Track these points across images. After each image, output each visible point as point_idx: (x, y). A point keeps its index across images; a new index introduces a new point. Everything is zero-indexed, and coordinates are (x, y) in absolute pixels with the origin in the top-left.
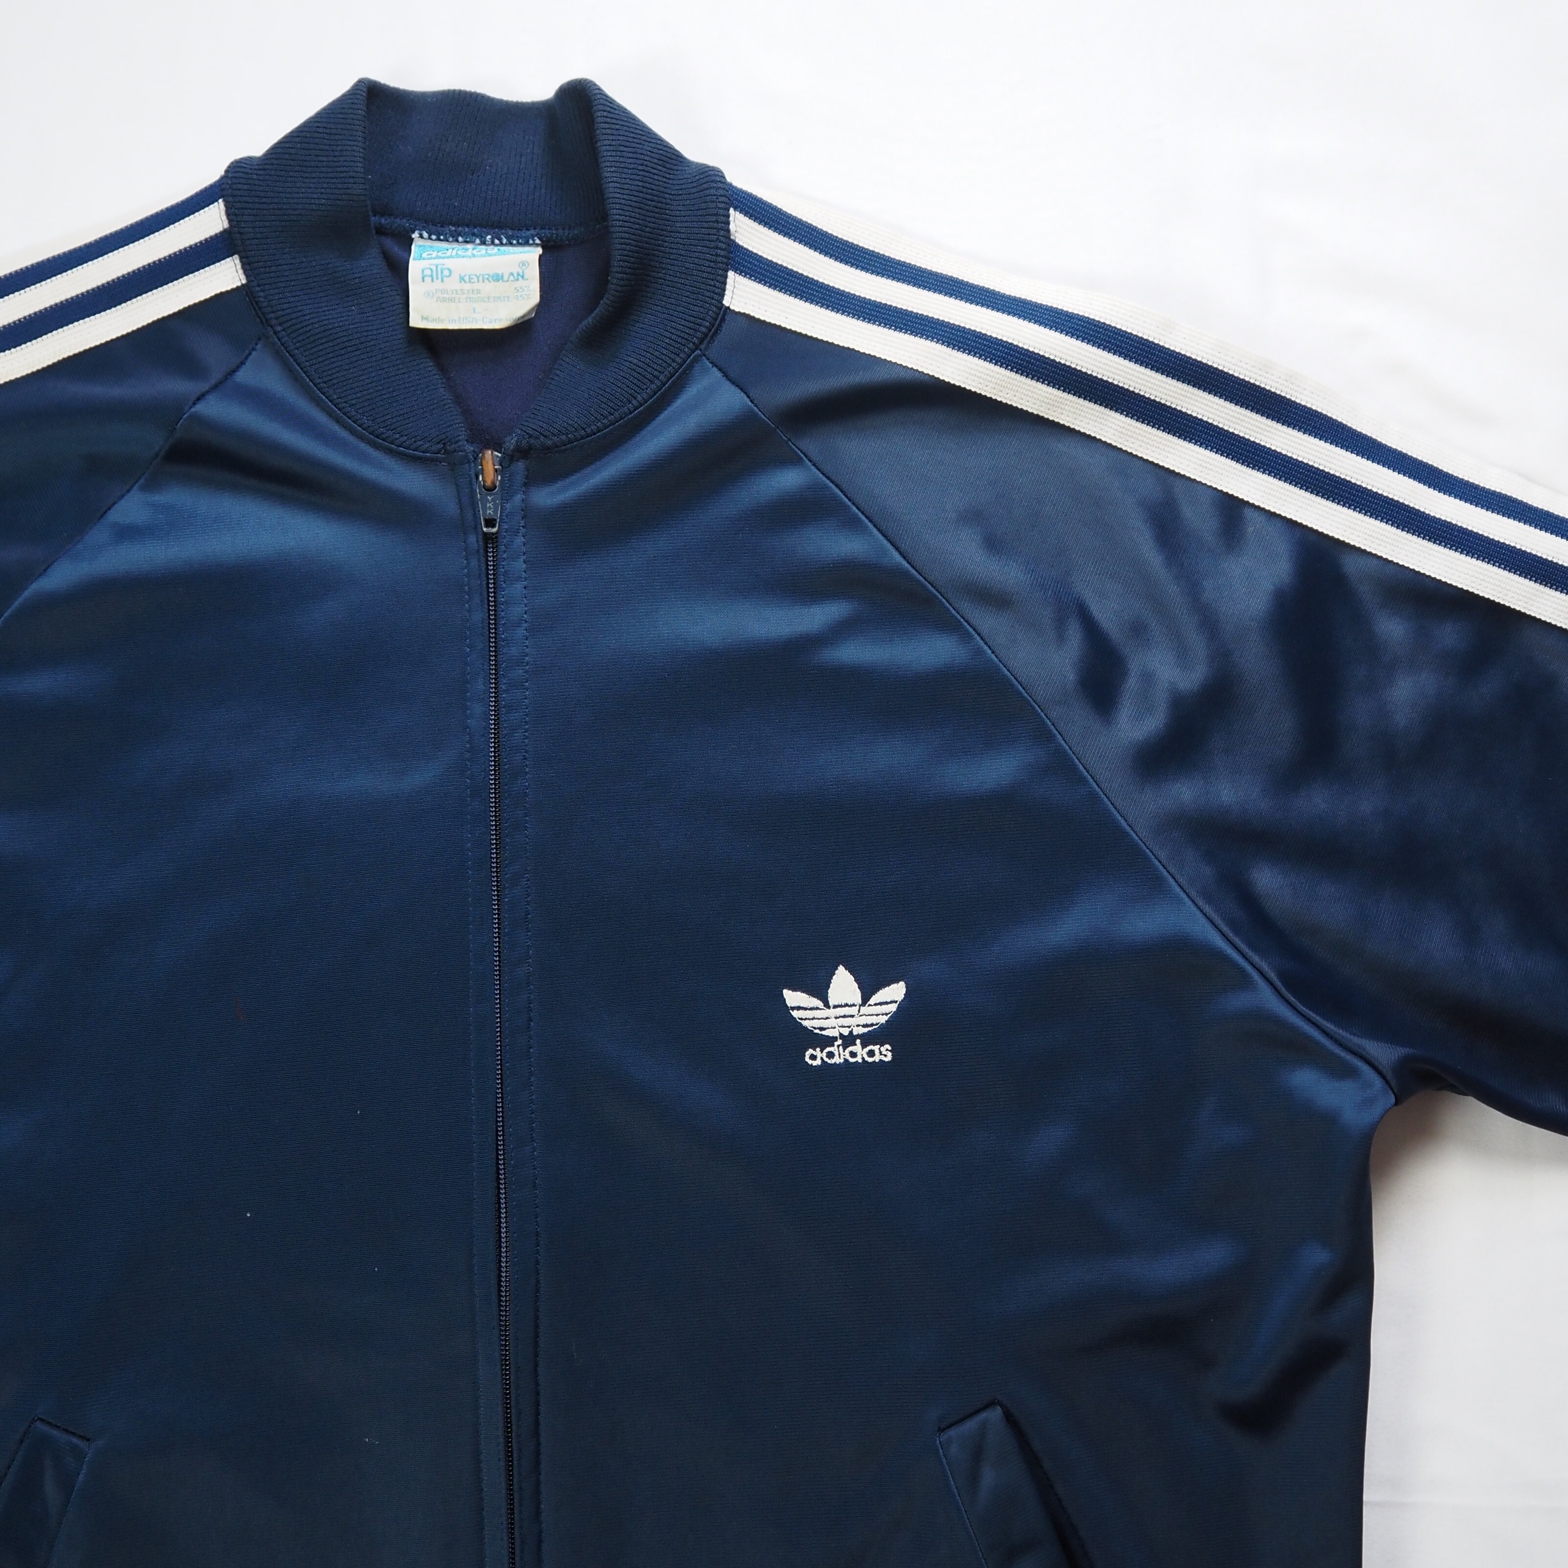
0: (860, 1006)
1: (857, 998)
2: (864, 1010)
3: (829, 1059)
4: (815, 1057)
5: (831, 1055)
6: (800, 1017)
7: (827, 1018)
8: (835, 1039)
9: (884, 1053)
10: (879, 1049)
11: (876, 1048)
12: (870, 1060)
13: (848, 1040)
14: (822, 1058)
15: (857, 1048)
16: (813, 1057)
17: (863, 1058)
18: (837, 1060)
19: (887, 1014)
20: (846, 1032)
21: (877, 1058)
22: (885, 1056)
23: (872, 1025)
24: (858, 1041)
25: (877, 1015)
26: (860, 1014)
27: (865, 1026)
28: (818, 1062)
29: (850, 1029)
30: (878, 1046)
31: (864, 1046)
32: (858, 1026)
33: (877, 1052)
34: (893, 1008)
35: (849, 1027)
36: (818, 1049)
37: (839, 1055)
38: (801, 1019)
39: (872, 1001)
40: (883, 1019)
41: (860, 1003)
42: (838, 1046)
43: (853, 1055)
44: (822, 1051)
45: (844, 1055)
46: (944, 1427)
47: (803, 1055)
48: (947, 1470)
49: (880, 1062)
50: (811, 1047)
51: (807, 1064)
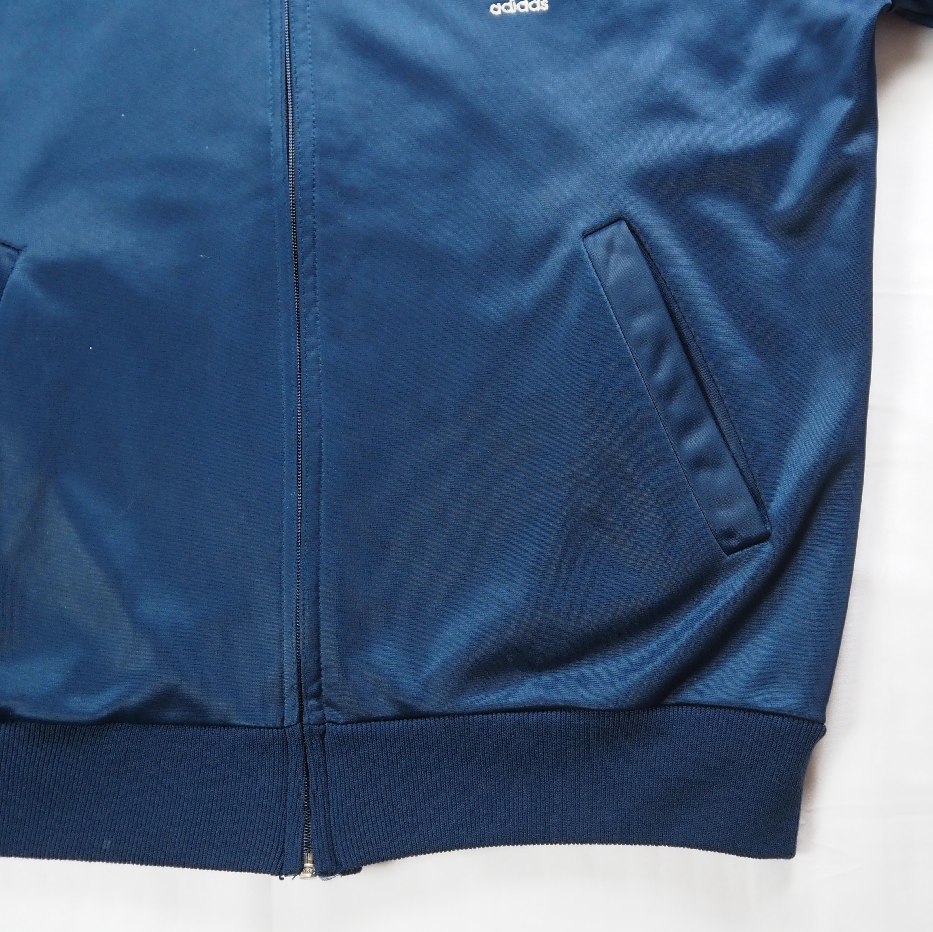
3: (507, 10)
5: (507, 8)
9: (543, 5)
10: (540, 3)
11: (538, 2)
12: (534, 10)
14: (502, 11)
15: (525, 2)
16: (496, 10)
17: (529, 9)
18: (512, 11)
21: (538, 9)
22: (544, 7)
28: (498, 13)
31: (529, 1)
33: (538, 5)
36: (499, 4)
37: (513, 7)
42: (512, 2)
43: (522, 7)
44: (501, 5)
45: (517, 7)
46: (586, 234)
47: (489, 8)
48: (589, 260)
49: (541, 11)
50: (495, 3)
51: (491, 14)
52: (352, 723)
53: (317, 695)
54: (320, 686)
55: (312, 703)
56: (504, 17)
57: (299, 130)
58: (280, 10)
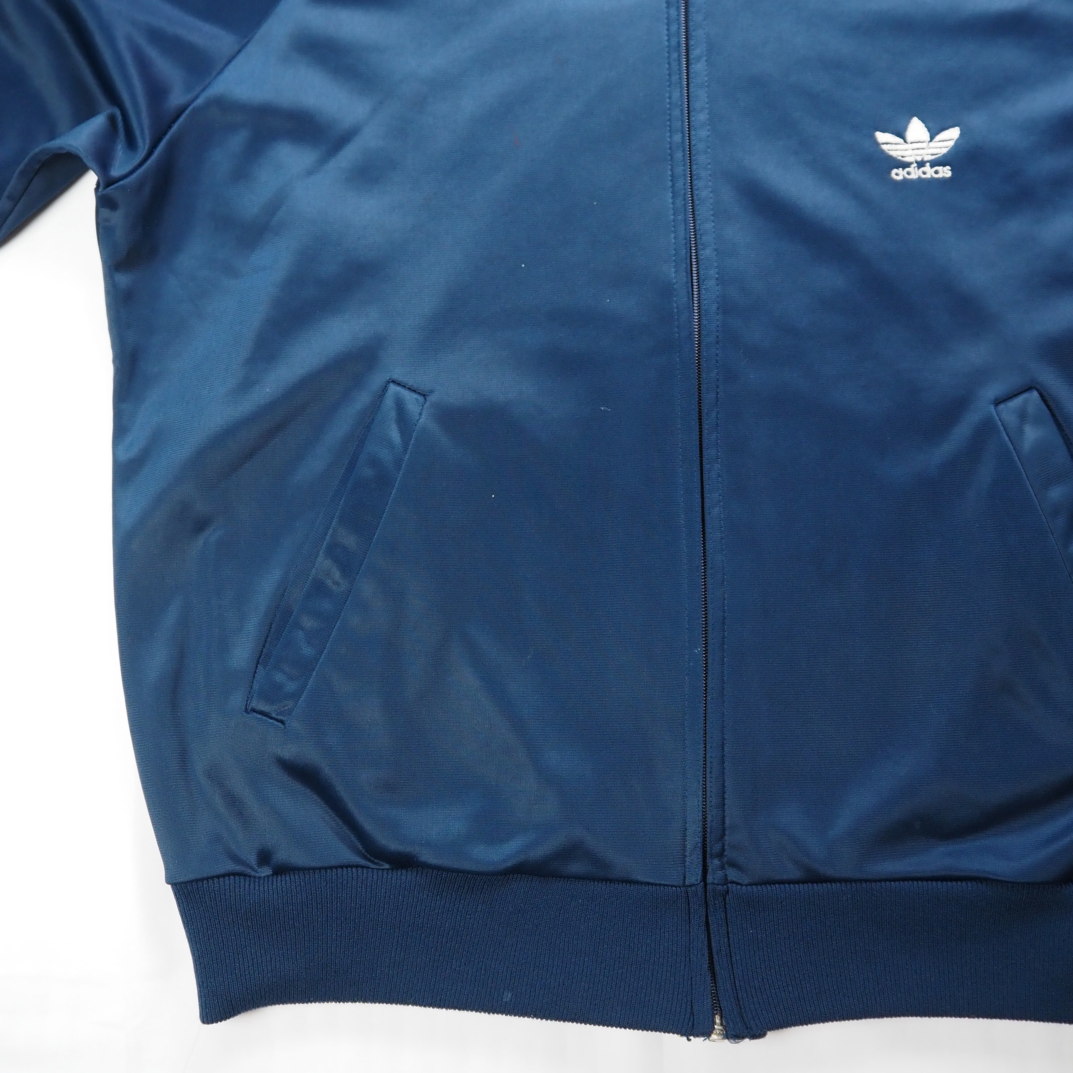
0: (929, 142)
1: (927, 136)
2: (932, 144)
3: (908, 176)
4: (898, 175)
6: (888, 149)
7: (906, 150)
8: (912, 163)
9: (945, 172)
10: (943, 169)
11: (940, 168)
12: (936, 176)
13: (921, 164)
14: (903, 175)
15: (927, 168)
16: (897, 174)
17: (931, 176)
18: (913, 176)
19: (947, 147)
20: (919, 159)
21: (940, 175)
22: (947, 173)
23: (936, 154)
24: (928, 164)
25: (940, 148)
26: (929, 147)
27: (932, 155)
28: (900, 178)
29: (922, 157)
30: (942, 167)
31: (932, 166)
32: (927, 155)
33: (941, 171)
34: (951, 143)
35: (921, 155)
36: (901, 169)
37: (915, 173)
38: (889, 150)
39: (938, 137)
40: (945, 151)
41: (929, 139)
42: (914, 168)
43: (924, 173)
44: (903, 170)
45: (919, 173)
46: (998, 402)
47: (890, 173)
48: (1002, 428)
49: (943, 178)
50: (896, 168)
51: (892, 179)
52: (756, 884)
53: (721, 855)
54: (723, 846)
55: (716, 862)
56: (905, 182)
57: (704, 287)
58: (683, 168)
